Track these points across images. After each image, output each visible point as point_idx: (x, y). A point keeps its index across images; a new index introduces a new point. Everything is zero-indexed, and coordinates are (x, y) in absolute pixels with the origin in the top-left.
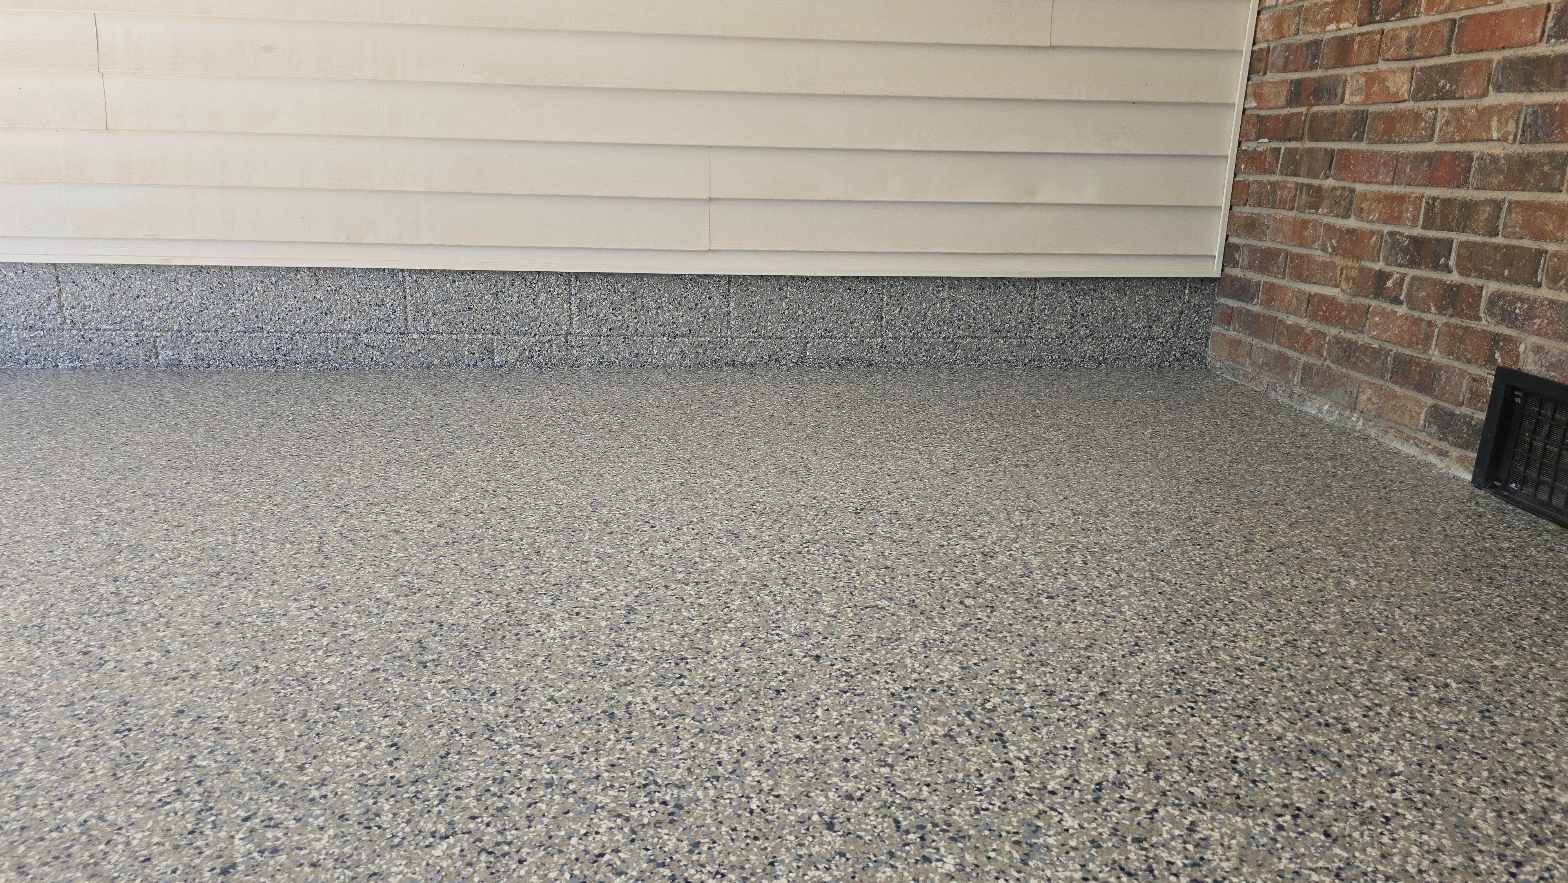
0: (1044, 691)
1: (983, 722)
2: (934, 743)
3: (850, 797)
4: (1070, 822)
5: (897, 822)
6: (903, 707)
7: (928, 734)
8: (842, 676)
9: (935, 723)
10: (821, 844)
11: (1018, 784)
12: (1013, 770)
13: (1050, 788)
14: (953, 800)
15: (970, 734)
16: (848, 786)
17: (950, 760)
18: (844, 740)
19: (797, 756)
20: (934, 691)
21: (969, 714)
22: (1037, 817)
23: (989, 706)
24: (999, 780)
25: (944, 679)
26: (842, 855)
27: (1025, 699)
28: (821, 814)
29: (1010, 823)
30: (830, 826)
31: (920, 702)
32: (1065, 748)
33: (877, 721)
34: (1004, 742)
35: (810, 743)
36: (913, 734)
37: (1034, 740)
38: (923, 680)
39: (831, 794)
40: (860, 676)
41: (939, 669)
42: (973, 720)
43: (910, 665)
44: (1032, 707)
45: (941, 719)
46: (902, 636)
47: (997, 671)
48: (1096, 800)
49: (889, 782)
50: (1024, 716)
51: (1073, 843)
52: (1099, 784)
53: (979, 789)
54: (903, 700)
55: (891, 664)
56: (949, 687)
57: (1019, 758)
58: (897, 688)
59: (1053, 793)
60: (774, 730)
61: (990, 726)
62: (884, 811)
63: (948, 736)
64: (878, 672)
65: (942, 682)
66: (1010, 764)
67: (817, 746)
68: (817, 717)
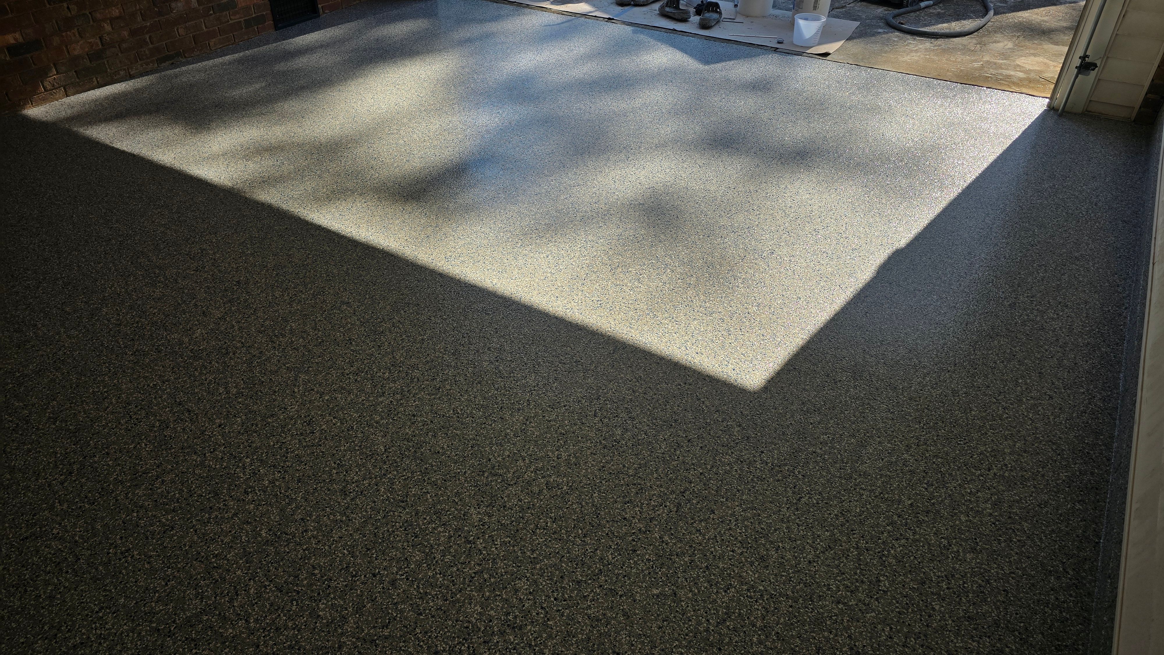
0: (280, 629)
1: (291, 593)
2: (299, 570)
3: (306, 531)
4: (239, 572)
5: (286, 534)
6: (322, 577)
7: (304, 572)
8: (356, 574)
9: (306, 578)
10: (300, 513)
11: (262, 575)
12: (267, 579)
13: (252, 581)
14: (277, 553)
15: (291, 584)
16: (310, 534)
17: (289, 567)
18: (326, 547)
19: (334, 531)
20: (319, 594)
21: (298, 593)
22: (249, 567)
23: (295, 603)
24: (269, 571)
25: (320, 603)
26: (292, 515)
27: (285, 618)
28: (308, 520)
29: (256, 558)
30: (302, 519)
31: (319, 584)
32: (256, 603)
33: (324, 563)
34: (278, 589)
35: (336, 538)
36: (309, 568)
37: (269, 599)
38: (328, 596)
39: (312, 528)
40: (350, 579)
41: (326, 608)
42: (295, 590)
43: (339, 600)
44: (279, 615)
45: (305, 582)
46: (357, 616)
47: (305, 626)
48: (235, 587)
49: (300, 544)
50: (279, 608)
51: (234, 566)
52: (237, 595)
53: (272, 563)
54: (325, 580)
55: (346, 595)
56: (315, 601)
57: (269, 586)
58: (333, 584)
59: (250, 580)
60: (351, 534)
61: (288, 593)
62: (293, 535)
63: (297, 577)
64: (346, 586)
65: (320, 601)
66: (270, 581)
67: (332, 539)
68: (344, 550)
